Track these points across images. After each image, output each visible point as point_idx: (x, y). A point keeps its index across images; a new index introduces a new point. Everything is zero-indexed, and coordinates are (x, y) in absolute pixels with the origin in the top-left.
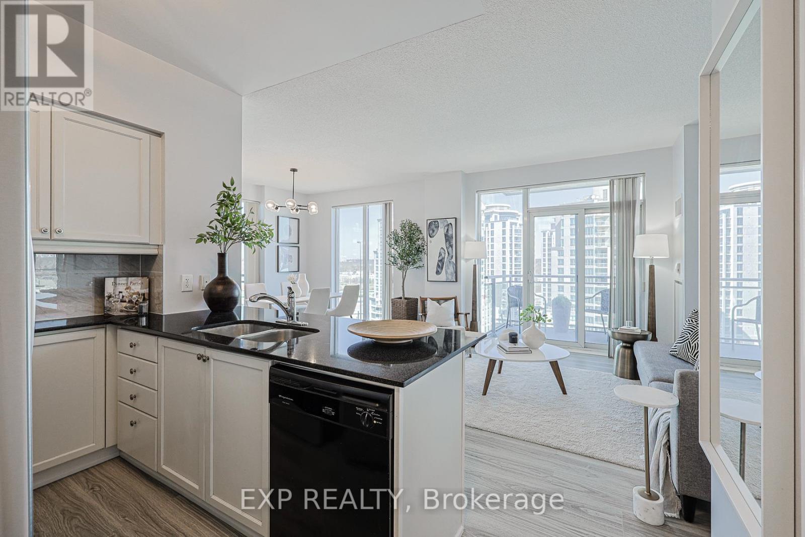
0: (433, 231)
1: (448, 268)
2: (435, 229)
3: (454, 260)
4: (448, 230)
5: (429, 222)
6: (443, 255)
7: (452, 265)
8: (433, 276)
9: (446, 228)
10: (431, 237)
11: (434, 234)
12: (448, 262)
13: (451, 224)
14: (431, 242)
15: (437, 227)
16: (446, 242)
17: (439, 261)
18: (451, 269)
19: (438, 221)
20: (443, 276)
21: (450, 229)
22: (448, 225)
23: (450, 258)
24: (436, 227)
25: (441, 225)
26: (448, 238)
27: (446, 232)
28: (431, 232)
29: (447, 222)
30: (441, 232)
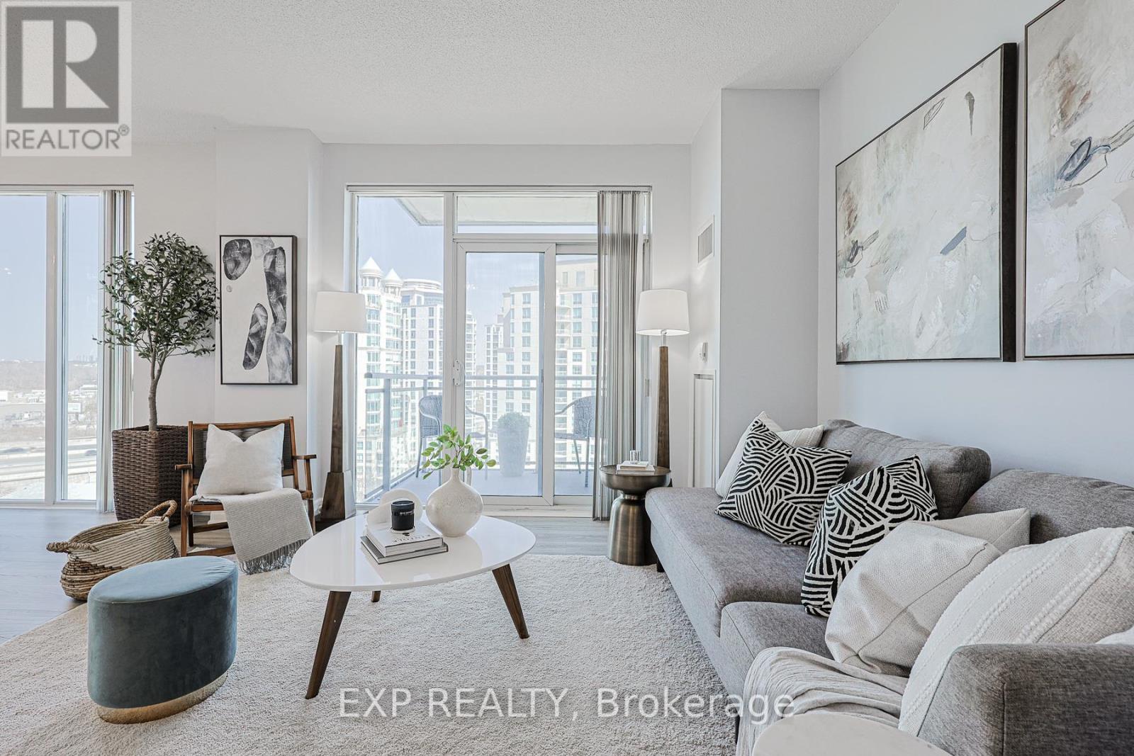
0: (237, 264)
1: (275, 353)
2: (240, 259)
3: (288, 334)
4: (273, 263)
5: (225, 241)
6: (262, 322)
7: (282, 347)
8: (235, 370)
9: (270, 259)
10: (230, 277)
11: (239, 270)
12: (275, 339)
13: (281, 249)
14: (230, 290)
15: (248, 255)
16: (270, 290)
17: (252, 335)
18: (282, 355)
19: (248, 241)
20: (260, 372)
21: (279, 261)
22: (275, 252)
23: (279, 328)
24: (243, 255)
25: (256, 251)
26: (274, 283)
27: (268, 265)
28: (231, 266)
29: (273, 245)
30: (255, 269)
